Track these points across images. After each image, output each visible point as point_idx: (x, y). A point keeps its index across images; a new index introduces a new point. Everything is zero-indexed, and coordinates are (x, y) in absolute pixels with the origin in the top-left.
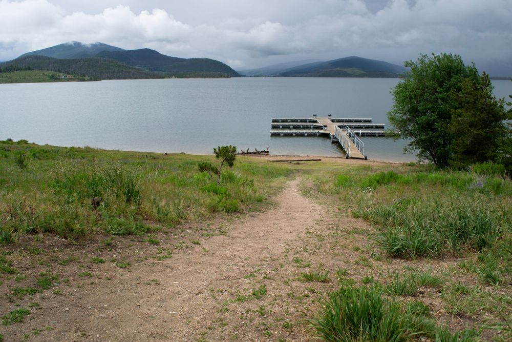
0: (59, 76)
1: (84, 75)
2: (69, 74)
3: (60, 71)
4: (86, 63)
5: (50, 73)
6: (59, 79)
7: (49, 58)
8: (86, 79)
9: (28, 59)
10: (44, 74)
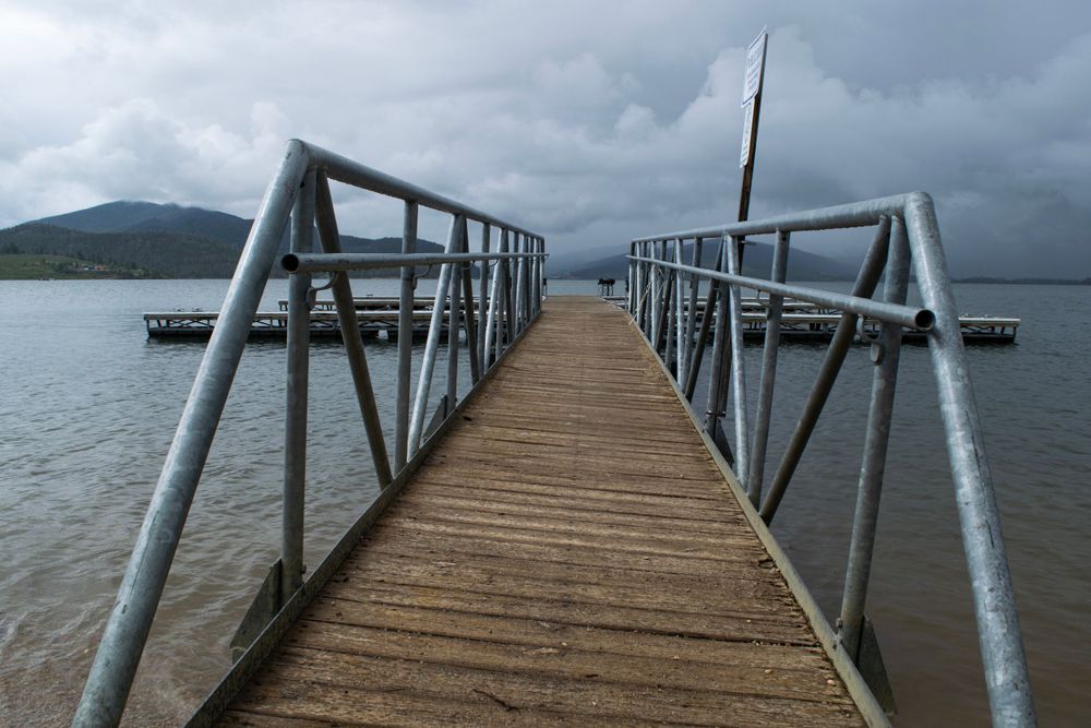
0: (77, 266)
1: (134, 267)
2: (101, 262)
3: (81, 257)
4: (148, 242)
5: (58, 260)
6: (76, 273)
7: (69, 232)
8: (136, 274)
9: (22, 233)
10: (43, 261)
